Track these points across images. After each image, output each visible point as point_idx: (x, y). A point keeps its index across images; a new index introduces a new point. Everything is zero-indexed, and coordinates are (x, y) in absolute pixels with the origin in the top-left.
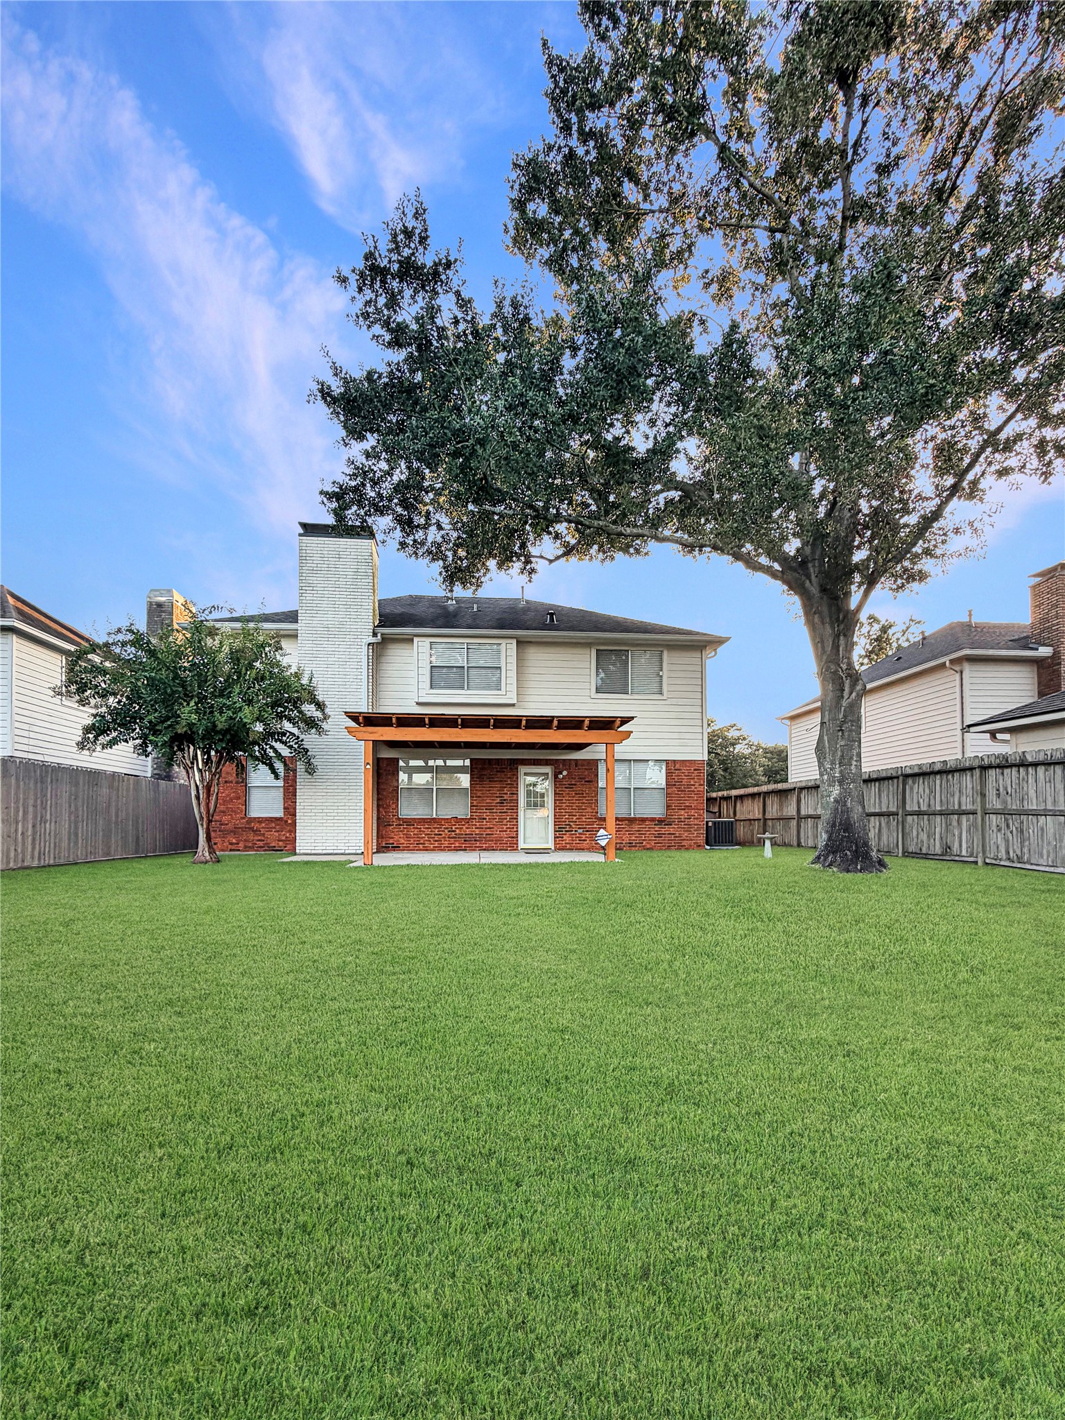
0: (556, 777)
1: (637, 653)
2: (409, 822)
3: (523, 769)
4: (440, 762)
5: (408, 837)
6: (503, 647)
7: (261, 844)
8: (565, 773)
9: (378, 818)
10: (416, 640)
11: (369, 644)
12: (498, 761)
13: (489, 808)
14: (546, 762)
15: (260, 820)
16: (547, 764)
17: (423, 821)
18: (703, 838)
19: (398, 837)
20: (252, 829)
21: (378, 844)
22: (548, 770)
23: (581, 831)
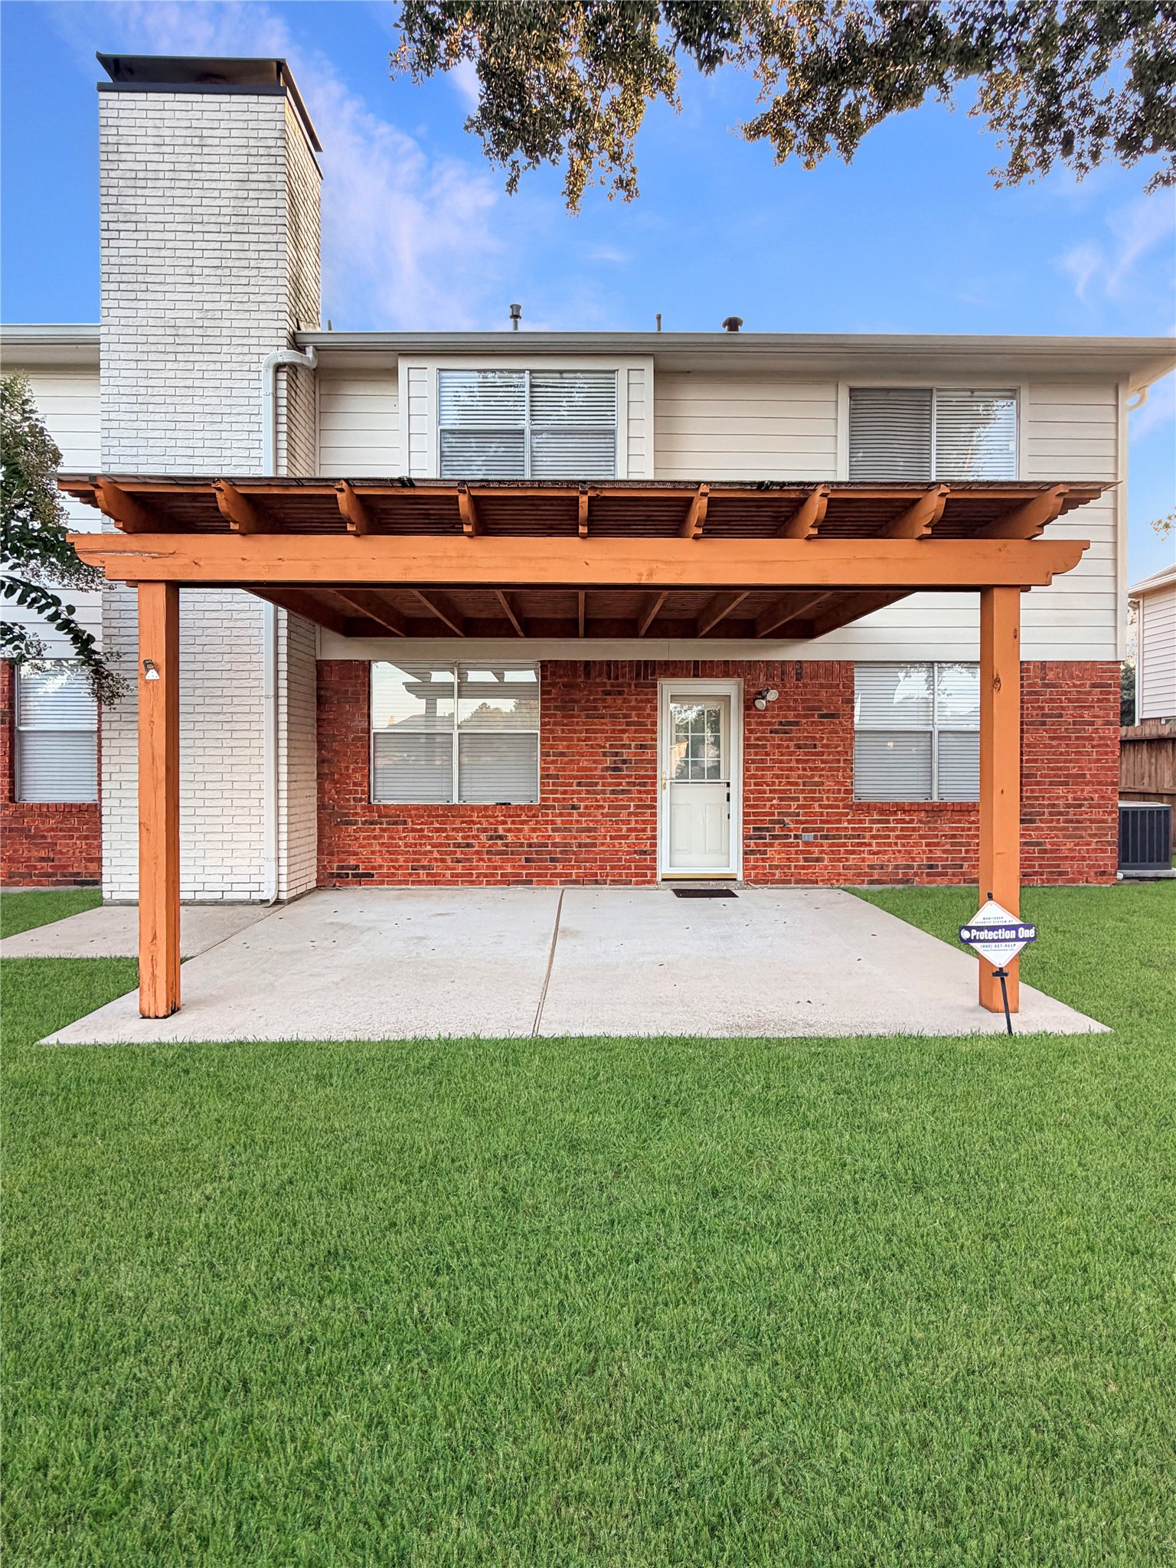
0: (749, 706)
1: (955, 397)
2: (397, 816)
3: (668, 687)
4: (488, 677)
5: (391, 850)
6: (621, 379)
7: (47, 867)
8: (773, 695)
9: (321, 807)
10: (403, 365)
11: (278, 368)
12: (611, 668)
13: (587, 781)
14: (726, 670)
15: (45, 811)
16: (726, 674)
17: (429, 812)
18: (1109, 857)
19: (368, 850)
20: (25, 832)
21: (321, 867)
22: (729, 687)
23: (809, 837)
